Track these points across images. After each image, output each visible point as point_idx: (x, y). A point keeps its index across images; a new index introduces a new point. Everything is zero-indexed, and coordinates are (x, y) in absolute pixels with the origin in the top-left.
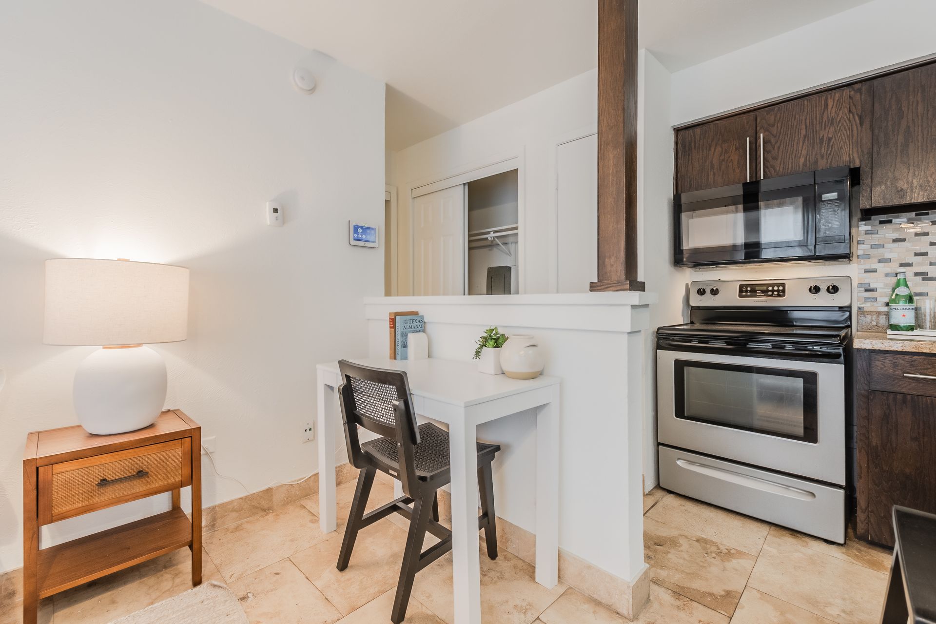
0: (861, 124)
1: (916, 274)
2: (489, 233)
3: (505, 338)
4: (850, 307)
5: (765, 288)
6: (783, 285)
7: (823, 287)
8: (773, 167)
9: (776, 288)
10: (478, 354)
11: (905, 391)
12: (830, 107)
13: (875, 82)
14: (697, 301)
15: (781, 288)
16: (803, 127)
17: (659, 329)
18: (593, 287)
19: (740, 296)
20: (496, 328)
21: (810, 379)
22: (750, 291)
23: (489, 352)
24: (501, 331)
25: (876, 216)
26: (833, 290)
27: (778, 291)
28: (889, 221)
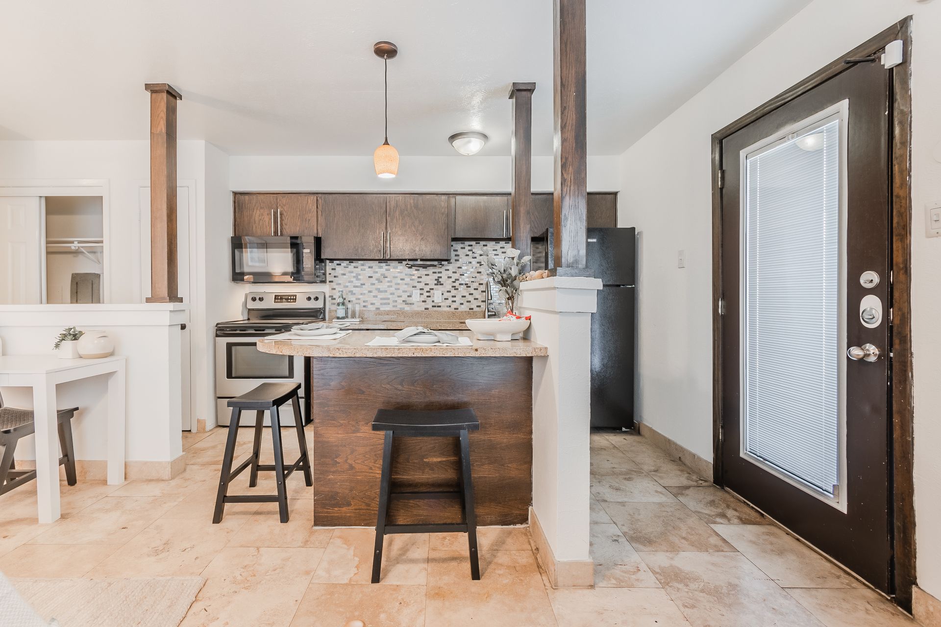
2: (72, 242)
3: (81, 333)
4: (324, 308)
5: (287, 297)
6: (296, 296)
7: (312, 298)
9: (292, 298)
10: (57, 346)
12: (309, 203)
14: (251, 305)
15: (294, 298)
16: (298, 210)
17: (217, 324)
18: (148, 300)
19: (275, 302)
20: (74, 328)
22: (280, 299)
23: (68, 344)
24: (78, 329)
25: (335, 262)
26: (317, 299)
27: (293, 299)
28: (340, 264)
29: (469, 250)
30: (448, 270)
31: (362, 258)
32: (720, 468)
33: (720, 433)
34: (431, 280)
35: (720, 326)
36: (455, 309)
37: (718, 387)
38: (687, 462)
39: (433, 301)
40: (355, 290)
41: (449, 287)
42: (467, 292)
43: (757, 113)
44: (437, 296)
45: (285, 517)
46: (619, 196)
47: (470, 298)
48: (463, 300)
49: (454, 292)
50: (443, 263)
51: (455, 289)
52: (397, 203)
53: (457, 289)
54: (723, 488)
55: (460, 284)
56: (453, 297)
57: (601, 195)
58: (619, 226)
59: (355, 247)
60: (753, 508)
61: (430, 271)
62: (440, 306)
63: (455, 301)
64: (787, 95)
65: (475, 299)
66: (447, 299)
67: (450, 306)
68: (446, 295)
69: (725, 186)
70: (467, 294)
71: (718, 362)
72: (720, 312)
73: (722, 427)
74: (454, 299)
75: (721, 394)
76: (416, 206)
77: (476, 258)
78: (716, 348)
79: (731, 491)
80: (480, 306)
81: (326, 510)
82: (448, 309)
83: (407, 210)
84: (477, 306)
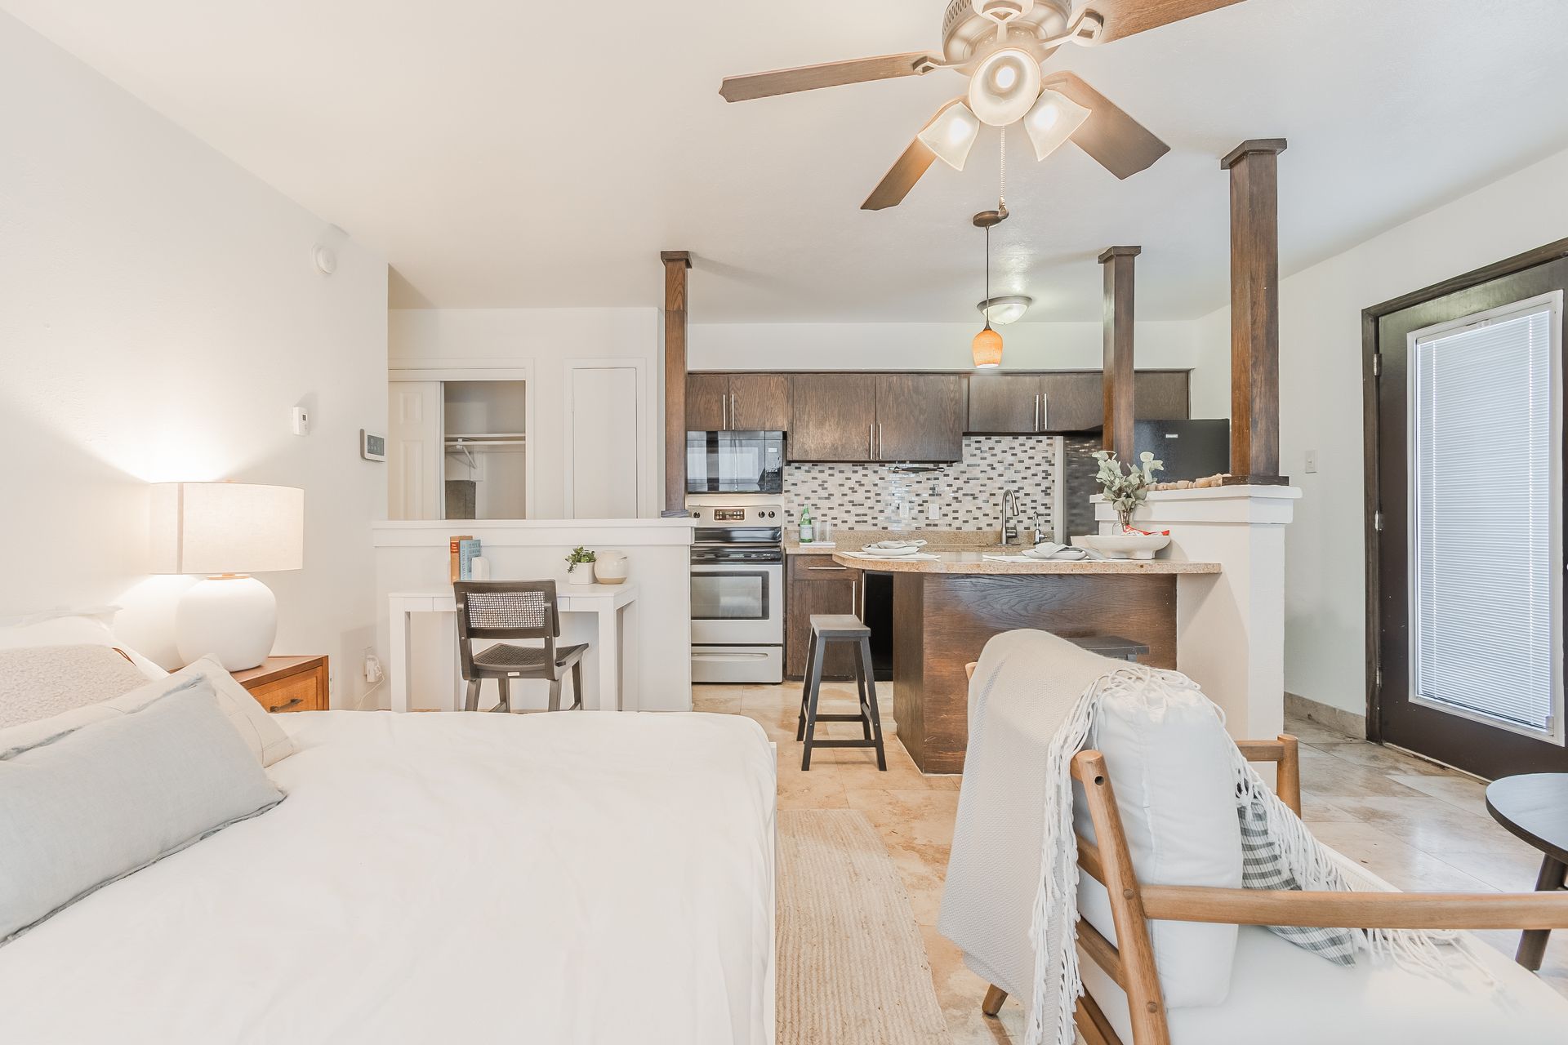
0: (788, 402)
1: (813, 505)
4: (780, 527)
5: (731, 513)
6: (743, 510)
7: (766, 513)
8: (740, 421)
9: (738, 513)
10: (571, 568)
11: (809, 578)
12: (772, 386)
13: (800, 377)
15: (742, 513)
16: (757, 396)
18: (663, 515)
19: (716, 519)
20: (581, 547)
21: (765, 577)
22: (722, 516)
24: (588, 549)
25: (792, 464)
26: (772, 515)
27: (740, 515)
28: (799, 468)
29: (977, 449)
30: (948, 475)
31: (842, 459)
32: (1377, 720)
33: (1378, 677)
34: (925, 489)
35: (1377, 545)
36: (957, 528)
37: (1373, 620)
38: (1323, 720)
39: (927, 518)
40: (820, 503)
41: (949, 499)
42: (974, 505)
43: (1433, 291)
44: (934, 511)
45: (882, 766)
46: (1192, 375)
47: (979, 514)
48: (969, 517)
49: (955, 505)
50: (941, 465)
51: (957, 502)
52: (890, 385)
53: (961, 501)
54: (1381, 744)
55: (964, 495)
56: (954, 512)
57: (1167, 374)
58: (1193, 417)
59: (833, 445)
60: (1428, 761)
61: (922, 476)
62: (936, 525)
63: (957, 518)
64: (1479, 275)
65: (985, 515)
66: (946, 515)
67: (950, 525)
68: (946, 509)
69: (1383, 373)
70: (973, 509)
71: (1373, 590)
72: (1377, 527)
73: (1380, 669)
74: (956, 515)
75: (1377, 629)
76: (916, 390)
77: (985, 459)
78: (1371, 571)
79: (1395, 746)
80: (991, 525)
81: (937, 755)
82: (948, 528)
83: (904, 396)
84: (988, 525)
